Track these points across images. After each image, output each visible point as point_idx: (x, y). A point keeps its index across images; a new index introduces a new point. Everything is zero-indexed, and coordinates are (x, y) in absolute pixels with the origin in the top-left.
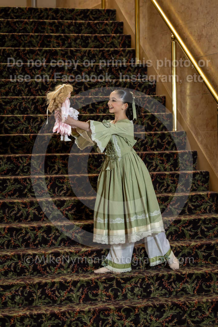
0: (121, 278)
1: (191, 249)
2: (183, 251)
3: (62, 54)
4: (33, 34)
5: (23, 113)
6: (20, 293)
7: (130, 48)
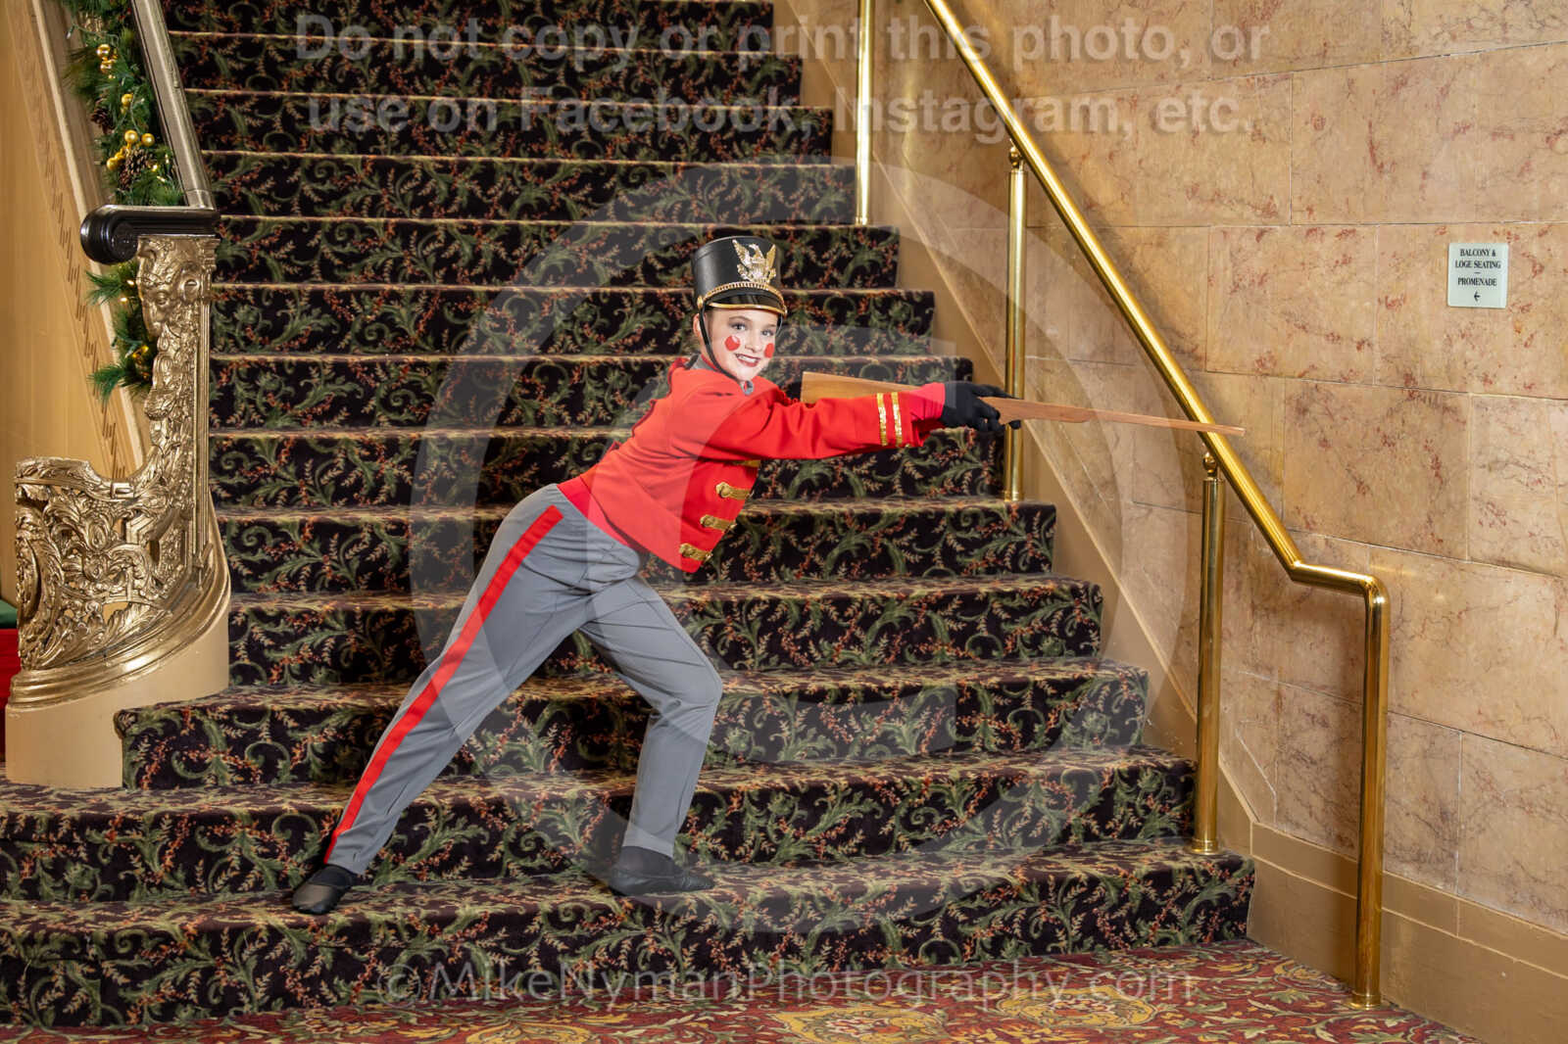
1: (912, 608)
2: (888, 613)
5: (361, 148)
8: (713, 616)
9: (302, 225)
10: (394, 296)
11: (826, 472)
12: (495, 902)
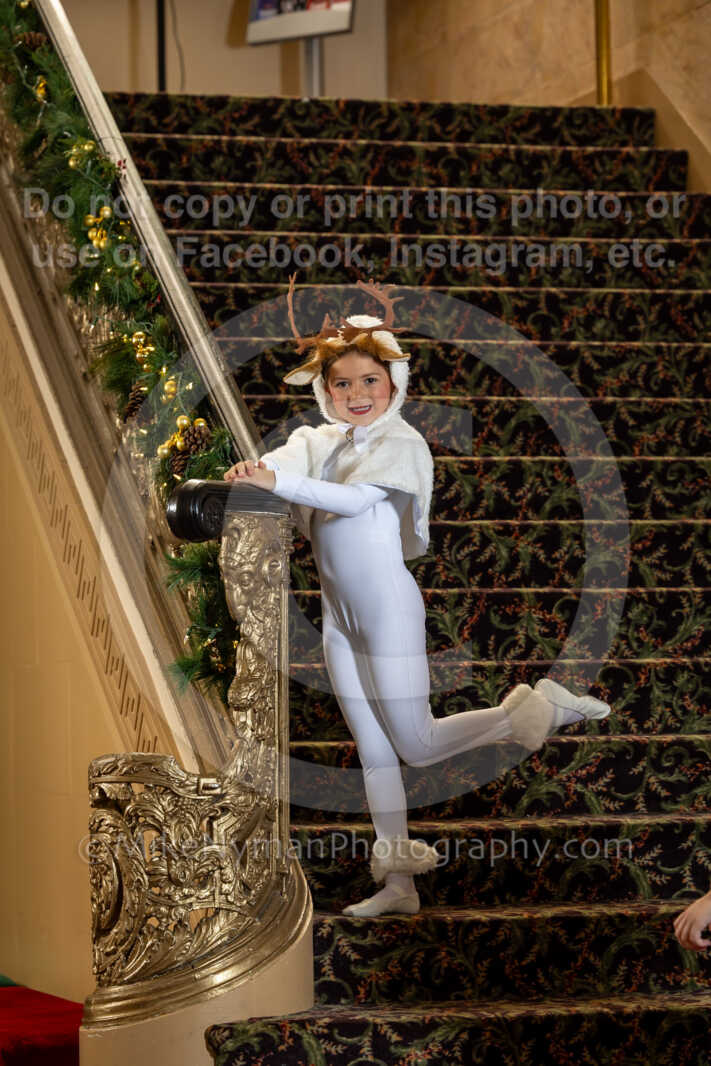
6: (458, 1054)
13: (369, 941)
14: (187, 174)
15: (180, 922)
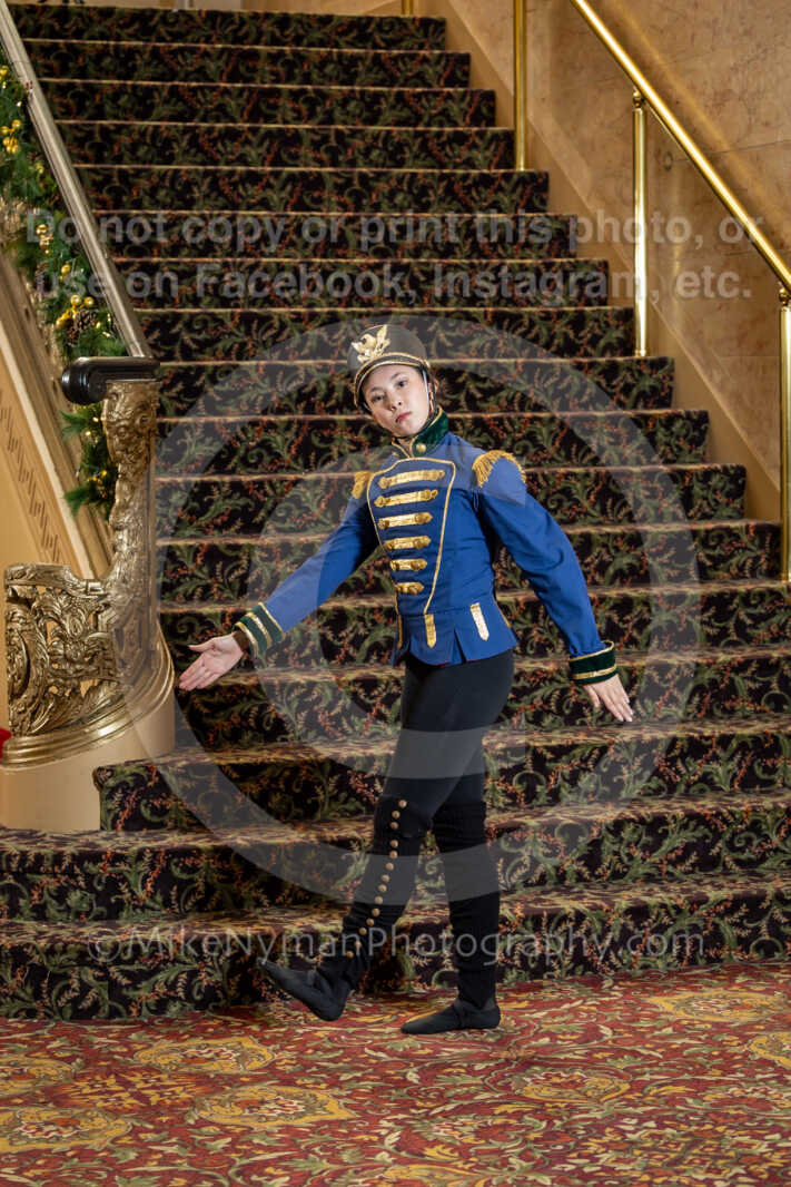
0: (546, 747)
1: (719, 672)
2: (699, 676)
3: (313, 142)
4: (228, 85)
6: (282, 786)
7: (494, 125)
8: (559, 682)
9: (190, 368)
10: (271, 426)
11: (634, 562)
12: (414, 915)
13: (217, 698)
14: (82, 74)
15: (74, 690)
